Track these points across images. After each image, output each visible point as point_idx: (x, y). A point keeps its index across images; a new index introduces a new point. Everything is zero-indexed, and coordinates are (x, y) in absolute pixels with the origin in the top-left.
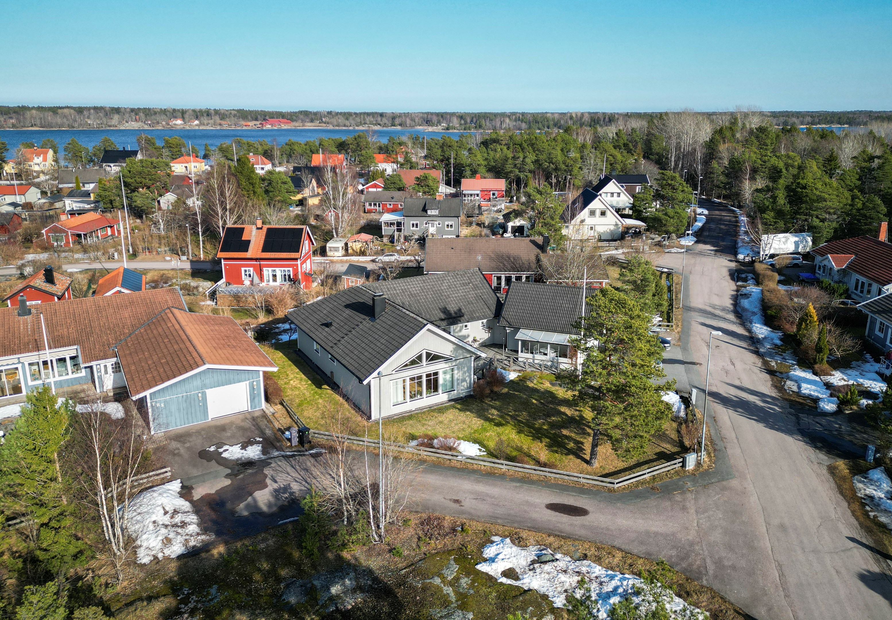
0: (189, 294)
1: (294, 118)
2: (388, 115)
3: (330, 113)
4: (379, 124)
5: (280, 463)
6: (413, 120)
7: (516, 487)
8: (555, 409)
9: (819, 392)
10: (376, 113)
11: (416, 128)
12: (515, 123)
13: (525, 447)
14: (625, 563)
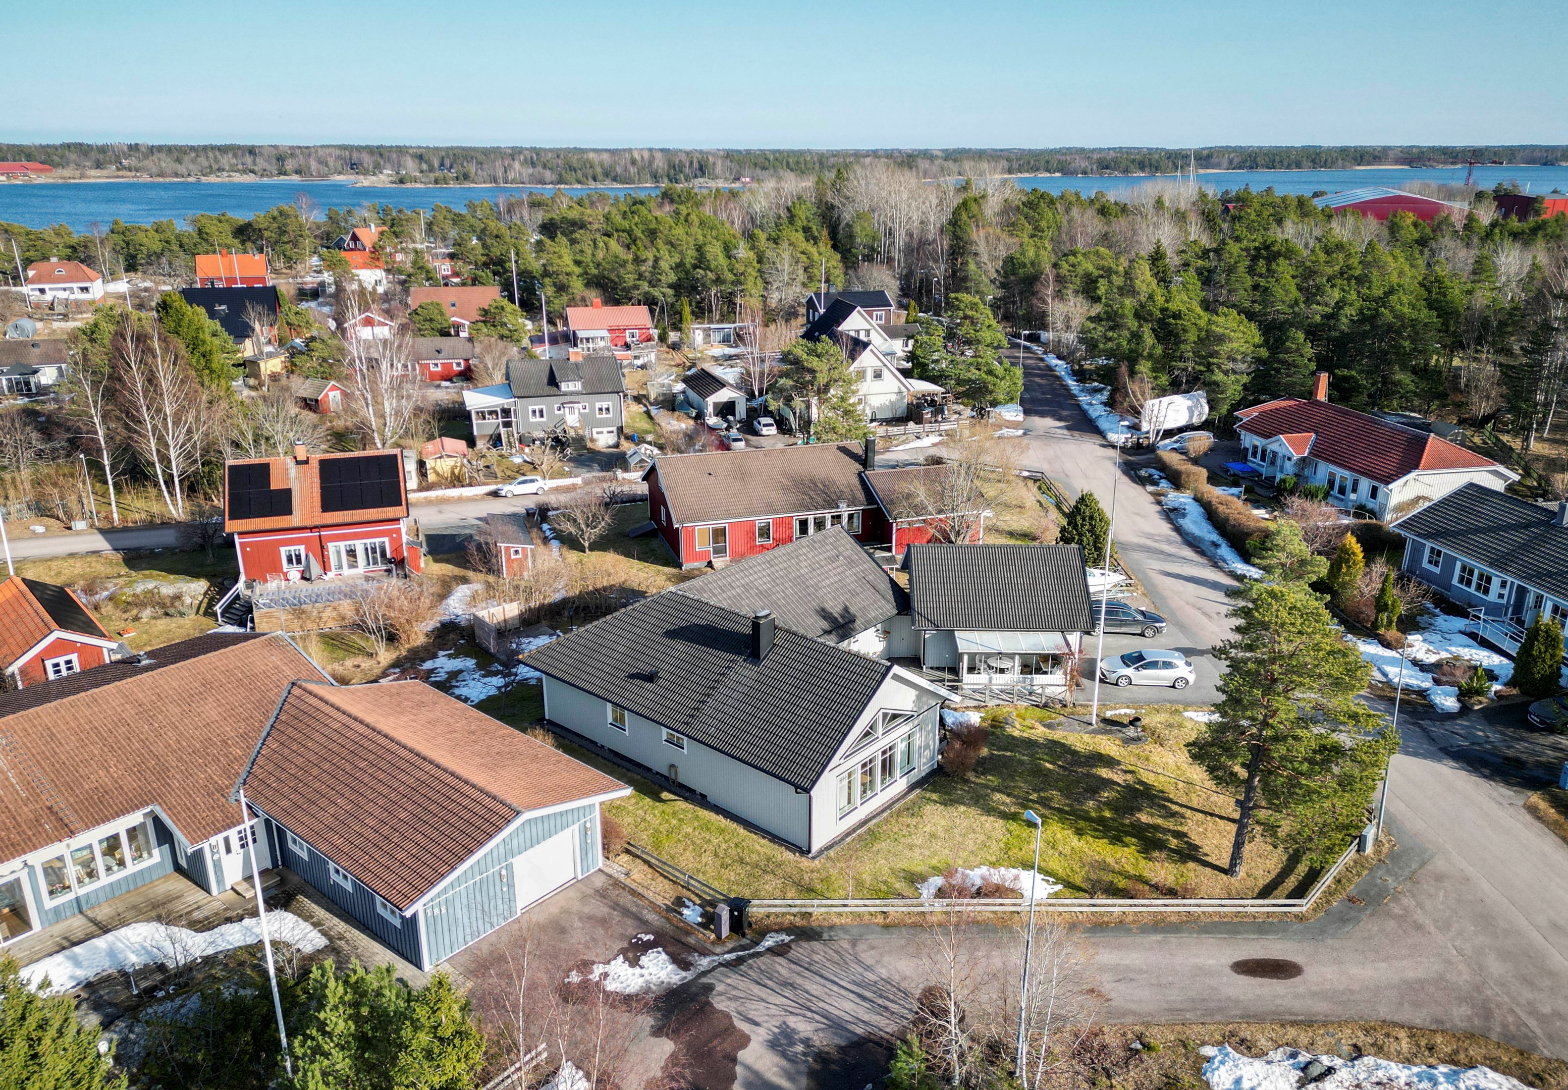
0: (167, 614)
1: (56, 159)
2: (266, 152)
3: (133, 148)
4: (252, 171)
5: (729, 981)
6: (322, 162)
7: (1159, 942)
8: (1089, 775)
9: (1417, 679)
10: (239, 147)
11: (332, 178)
12: (531, 171)
13: (1110, 860)
14: (1419, 1046)
